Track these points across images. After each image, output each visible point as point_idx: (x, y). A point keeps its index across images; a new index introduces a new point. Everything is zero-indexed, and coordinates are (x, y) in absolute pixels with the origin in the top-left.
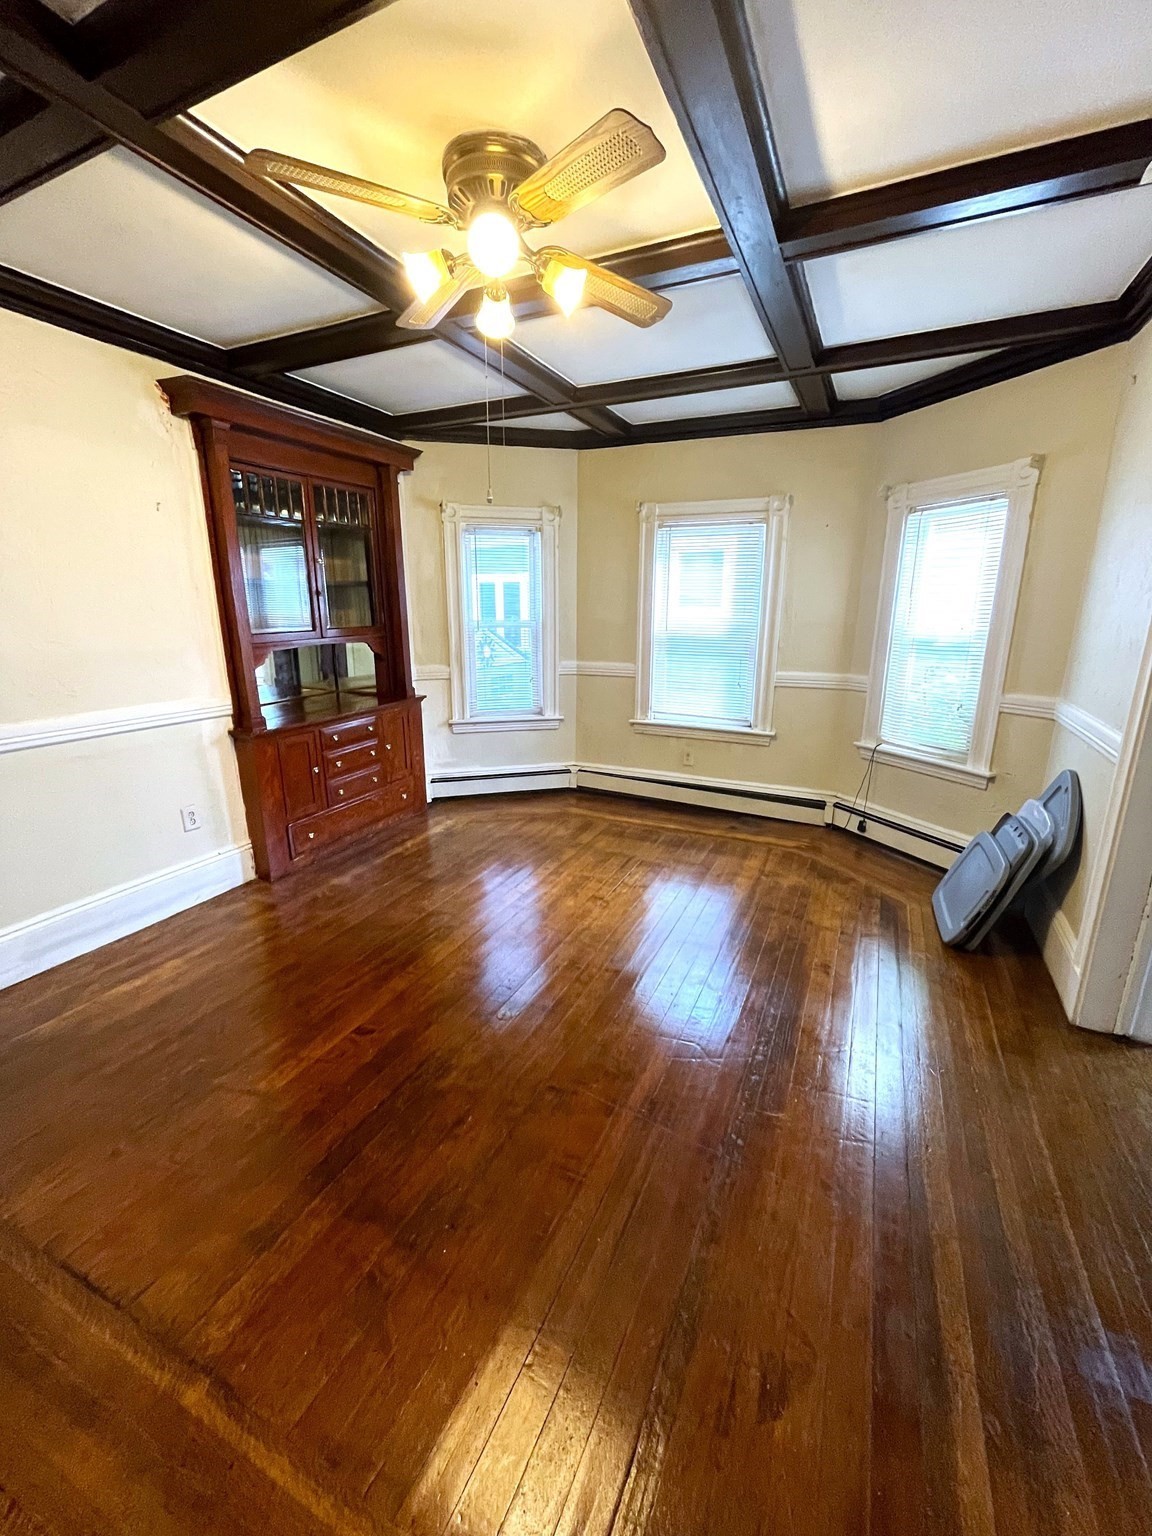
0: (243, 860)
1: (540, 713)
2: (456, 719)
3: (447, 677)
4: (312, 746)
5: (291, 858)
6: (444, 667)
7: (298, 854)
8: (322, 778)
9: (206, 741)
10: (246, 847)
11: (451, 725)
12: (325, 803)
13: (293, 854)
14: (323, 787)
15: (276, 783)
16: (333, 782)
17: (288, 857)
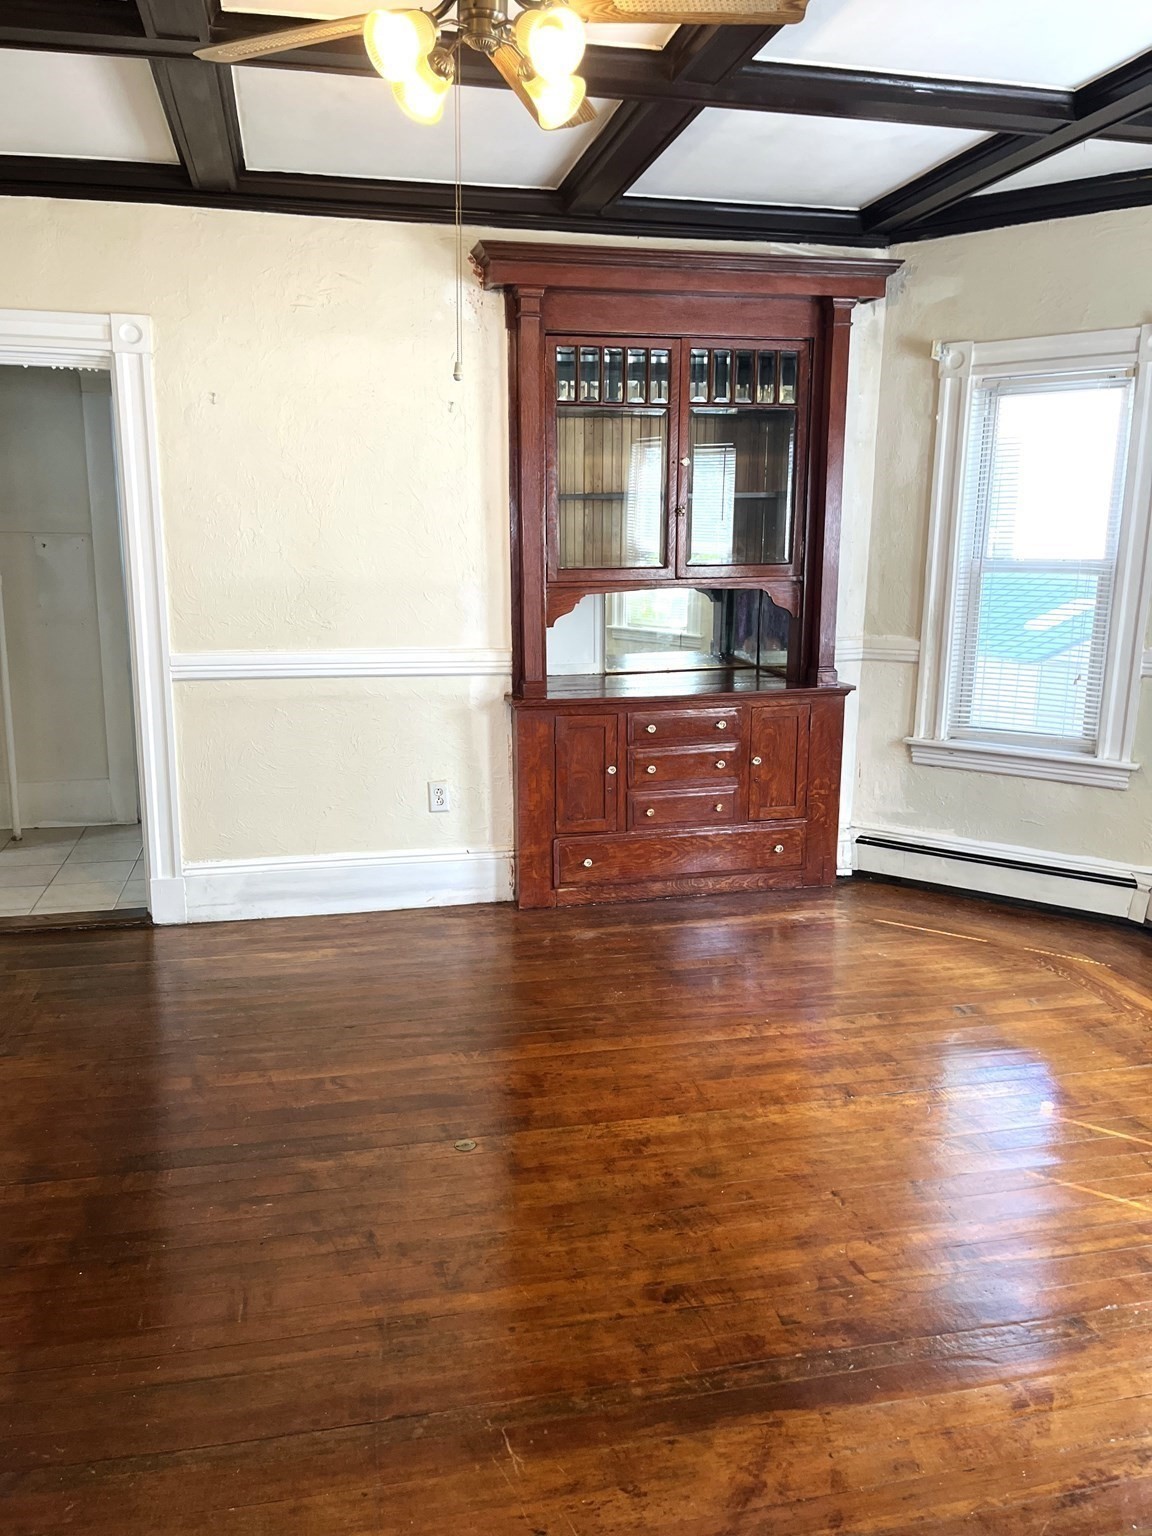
0: (498, 868)
1: (1093, 752)
2: (921, 736)
3: (913, 659)
4: (610, 734)
5: (553, 887)
6: (911, 642)
7: (564, 884)
8: (622, 784)
9: (473, 703)
10: (506, 854)
11: (909, 746)
12: (623, 823)
13: (557, 882)
14: (621, 798)
15: (545, 777)
16: (641, 796)
17: (548, 883)
